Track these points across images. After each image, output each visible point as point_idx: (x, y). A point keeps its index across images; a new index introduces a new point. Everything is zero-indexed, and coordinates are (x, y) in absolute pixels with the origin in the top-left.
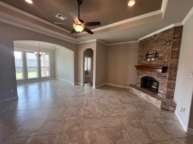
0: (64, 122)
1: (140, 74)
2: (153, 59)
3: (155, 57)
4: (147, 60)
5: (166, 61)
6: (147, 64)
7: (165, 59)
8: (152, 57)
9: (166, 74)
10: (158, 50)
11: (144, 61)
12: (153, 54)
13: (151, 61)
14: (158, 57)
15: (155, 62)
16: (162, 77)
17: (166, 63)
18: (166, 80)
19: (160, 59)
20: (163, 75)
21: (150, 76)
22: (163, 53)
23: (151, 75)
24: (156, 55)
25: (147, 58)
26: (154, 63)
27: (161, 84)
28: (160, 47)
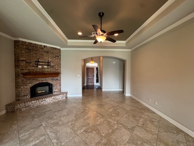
0: (119, 122)
1: (28, 82)
2: (45, 67)
3: (48, 65)
4: (37, 66)
5: (57, 69)
6: (39, 71)
7: (56, 67)
8: (45, 65)
9: (58, 77)
10: (50, 60)
11: (33, 68)
12: (45, 62)
13: (43, 68)
14: (50, 65)
15: (48, 69)
16: (56, 80)
17: (57, 70)
18: (58, 81)
19: (53, 67)
20: (56, 79)
21: (45, 82)
22: (54, 63)
23: (45, 80)
24: (48, 64)
25: (38, 65)
26: (46, 70)
27: (55, 85)
28: (51, 58)
